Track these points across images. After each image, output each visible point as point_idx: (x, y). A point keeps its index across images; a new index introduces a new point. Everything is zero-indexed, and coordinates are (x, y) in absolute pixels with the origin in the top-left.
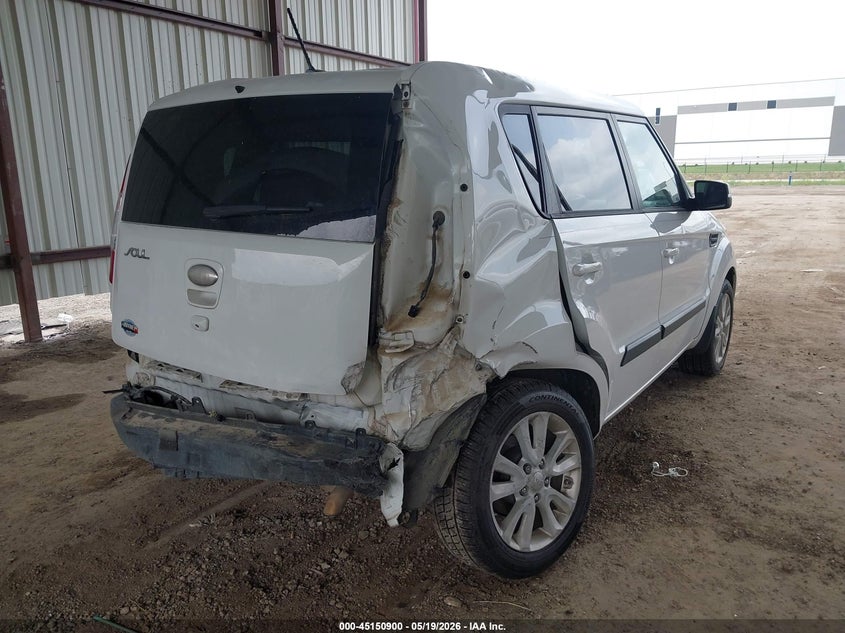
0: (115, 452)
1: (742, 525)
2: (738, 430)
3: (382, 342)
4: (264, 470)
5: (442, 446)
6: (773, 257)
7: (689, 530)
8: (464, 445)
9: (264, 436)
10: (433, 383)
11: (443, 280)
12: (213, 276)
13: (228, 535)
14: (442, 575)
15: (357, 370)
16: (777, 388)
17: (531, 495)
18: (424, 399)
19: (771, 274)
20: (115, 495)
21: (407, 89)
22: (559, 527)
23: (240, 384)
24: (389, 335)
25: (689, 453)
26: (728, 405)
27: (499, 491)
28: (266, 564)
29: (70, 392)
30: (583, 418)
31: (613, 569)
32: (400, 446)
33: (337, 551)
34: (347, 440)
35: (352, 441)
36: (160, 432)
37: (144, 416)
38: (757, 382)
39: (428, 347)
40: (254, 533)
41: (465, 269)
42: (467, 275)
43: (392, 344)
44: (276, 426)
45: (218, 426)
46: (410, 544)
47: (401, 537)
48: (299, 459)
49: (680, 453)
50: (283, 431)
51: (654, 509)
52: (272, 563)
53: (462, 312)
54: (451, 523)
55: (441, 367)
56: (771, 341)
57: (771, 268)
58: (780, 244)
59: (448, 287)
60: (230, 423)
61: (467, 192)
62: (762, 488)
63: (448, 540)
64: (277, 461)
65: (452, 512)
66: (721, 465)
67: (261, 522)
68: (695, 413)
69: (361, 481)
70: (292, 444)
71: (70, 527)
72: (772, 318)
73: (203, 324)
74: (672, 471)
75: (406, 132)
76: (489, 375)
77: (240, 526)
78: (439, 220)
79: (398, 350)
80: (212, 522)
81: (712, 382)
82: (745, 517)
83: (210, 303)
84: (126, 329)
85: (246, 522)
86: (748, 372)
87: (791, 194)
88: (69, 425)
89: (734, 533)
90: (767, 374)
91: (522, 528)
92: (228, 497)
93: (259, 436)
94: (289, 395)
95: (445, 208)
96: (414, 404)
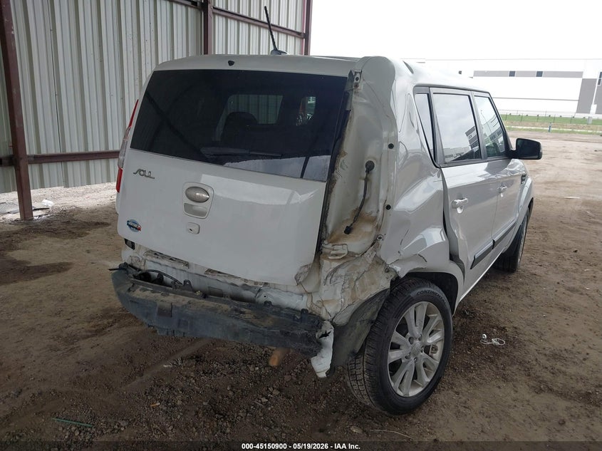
0: (101, 309)
1: (545, 382)
2: (535, 313)
3: (324, 250)
4: (236, 335)
5: (358, 324)
6: (545, 186)
7: (511, 384)
8: (373, 323)
9: (236, 310)
10: (357, 280)
11: (370, 209)
12: (205, 196)
13: (192, 374)
14: (346, 409)
15: (306, 269)
16: (558, 283)
17: (412, 358)
18: (350, 291)
19: (543, 199)
20: (106, 340)
21: (358, 75)
22: (428, 380)
23: (219, 272)
24: (330, 246)
25: (504, 328)
26: (526, 294)
27: (393, 356)
28: (223, 396)
29: (61, 261)
30: (448, 306)
31: (462, 410)
32: (332, 322)
33: (271, 389)
34: (294, 317)
35: (299, 317)
36: (159, 303)
37: (145, 290)
38: (544, 278)
39: (356, 256)
40: (211, 373)
41: (387, 204)
42: (388, 207)
43: (333, 252)
44: (244, 304)
45: (202, 301)
46: (321, 386)
47: (315, 381)
48: (262, 328)
49: (498, 328)
50: (249, 307)
51: (485, 368)
52: (227, 397)
53: (382, 233)
54: (360, 377)
55: (362, 269)
56: (550, 249)
57: (544, 194)
58: (548, 176)
59: (373, 215)
60: (211, 300)
61: (393, 150)
62: (556, 356)
63: (355, 388)
64: (247, 329)
65: (361, 370)
66: (527, 338)
67: (215, 365)
68: (503, 299)
69: (304, 346)
70: (256, 318)
71: (79, 363)
72: (548, 231)
73: (195, 228)
74: (494, 341)
75: (353, 105)
76: (393, 276)
77: (200, 368)
78: (370, 167)
79: (338, 257)
80: (179, 364)
81: (513, 276)
82: (547, 376)
83: (202, 214)
84: (130, 226)
85: (205, 365)
86: (537, 271)
87: (551, 139)
88: (65, 286)
89: (541, 388)
90: (550, 273)
91: (405, 381)
92: (188, 346)
93: (232, 310)
94: (256, 283)
95: (375, 159)
96: (344, 294)
